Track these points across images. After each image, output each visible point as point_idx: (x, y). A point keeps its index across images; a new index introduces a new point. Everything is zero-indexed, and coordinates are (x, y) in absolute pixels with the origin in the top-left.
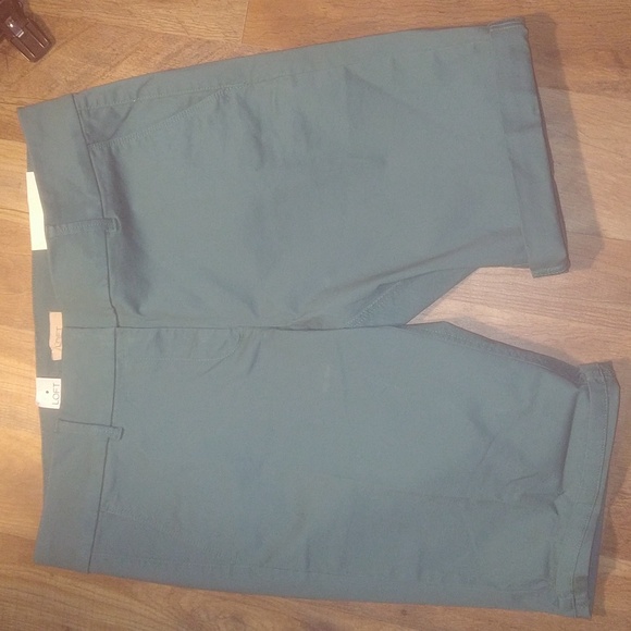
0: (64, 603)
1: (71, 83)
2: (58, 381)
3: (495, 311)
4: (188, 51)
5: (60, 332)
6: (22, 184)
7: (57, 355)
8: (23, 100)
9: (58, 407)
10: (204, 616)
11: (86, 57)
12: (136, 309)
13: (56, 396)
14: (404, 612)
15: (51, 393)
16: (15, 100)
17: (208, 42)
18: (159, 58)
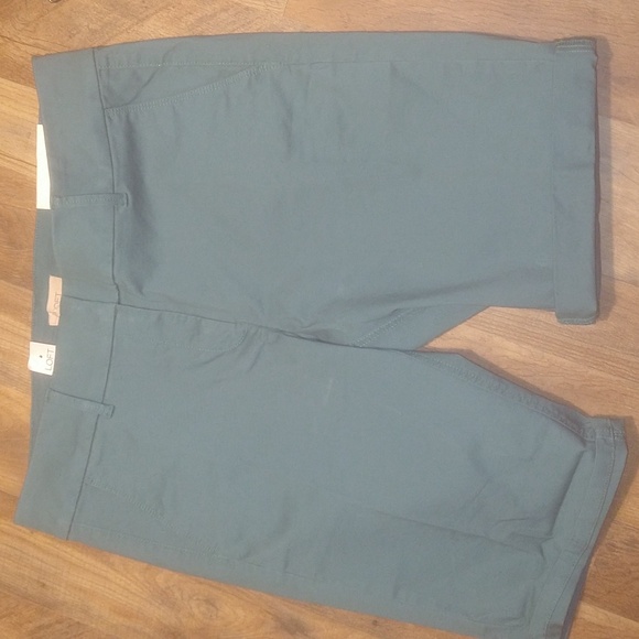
0: (42, 561)
1: (94, 32)
2: (53, 348)
3: (512, 345)
4: (224, 16)
5: (59, 297)
6: (32, 134)
7: (54, 320)
8: (39, 42)
9: (50, 373)
10: (177, 594)
11: (112, 5)
12: (140, 288)
13: (49, 362)
14: (375, 623)
15: (45, 358)
16: (31, 41)
17: (247, 9)
18: (191, 19)
